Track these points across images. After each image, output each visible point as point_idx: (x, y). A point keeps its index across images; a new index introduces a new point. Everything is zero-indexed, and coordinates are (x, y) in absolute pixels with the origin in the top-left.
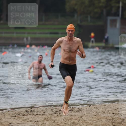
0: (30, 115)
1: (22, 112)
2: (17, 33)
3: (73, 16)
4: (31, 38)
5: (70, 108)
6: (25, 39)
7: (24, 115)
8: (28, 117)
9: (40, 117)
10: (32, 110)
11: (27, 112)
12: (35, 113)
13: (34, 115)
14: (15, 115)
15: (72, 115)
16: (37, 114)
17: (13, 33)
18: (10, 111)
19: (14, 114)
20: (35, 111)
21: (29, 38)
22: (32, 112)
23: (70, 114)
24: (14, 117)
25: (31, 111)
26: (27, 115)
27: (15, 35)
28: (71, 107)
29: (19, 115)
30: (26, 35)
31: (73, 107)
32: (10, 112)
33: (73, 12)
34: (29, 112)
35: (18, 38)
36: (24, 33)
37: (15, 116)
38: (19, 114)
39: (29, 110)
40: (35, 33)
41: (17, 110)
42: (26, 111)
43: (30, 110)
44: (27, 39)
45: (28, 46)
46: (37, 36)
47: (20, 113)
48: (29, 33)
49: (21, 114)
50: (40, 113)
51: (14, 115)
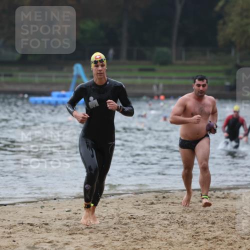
0: (162, 203)
1: (149, 199)
2: (142, 78)
3: (229, 52)
4: (164, 86)
5: (224, 193)
6: (155, 88)
7: (152, 203)
8: (159, 206)
9: (177, 206)
10: (165, 195)
11: (157, 199)
12: (170, 201)
13: (168, 204)
14: (140, 202)
15: (227, 205)
16: (173, 203)
17: (136, 77)
18: (132, 196)
19: (137, 201)
20: (169, 198)
21: (161, 86)
22: (165, 199)
23: (224, 203)
24: (137, 206)
25: (164, 197)
26: (157, 203)
27: (139, 81)
28: (226, 192)
29: (145, 203)
30: (156, 81)
31: (229, 192)
32: (132, 199)
33: (229, 45)
34: (160, 199)
35: (144, 86)
36: (154, 78)
37: (139, 205)
38: (144, 201)
39: (160, 195)
40: (170, 78)
41: (141, 195)
42: (156, 197)
43: (162, 196)
44: (158, 86)
45: (162, 97)
46: (174, 82)
47: (146, 200)
48: (161, 78)
49: (148, 202)
50: (176, 201)
51: (137, 203)
